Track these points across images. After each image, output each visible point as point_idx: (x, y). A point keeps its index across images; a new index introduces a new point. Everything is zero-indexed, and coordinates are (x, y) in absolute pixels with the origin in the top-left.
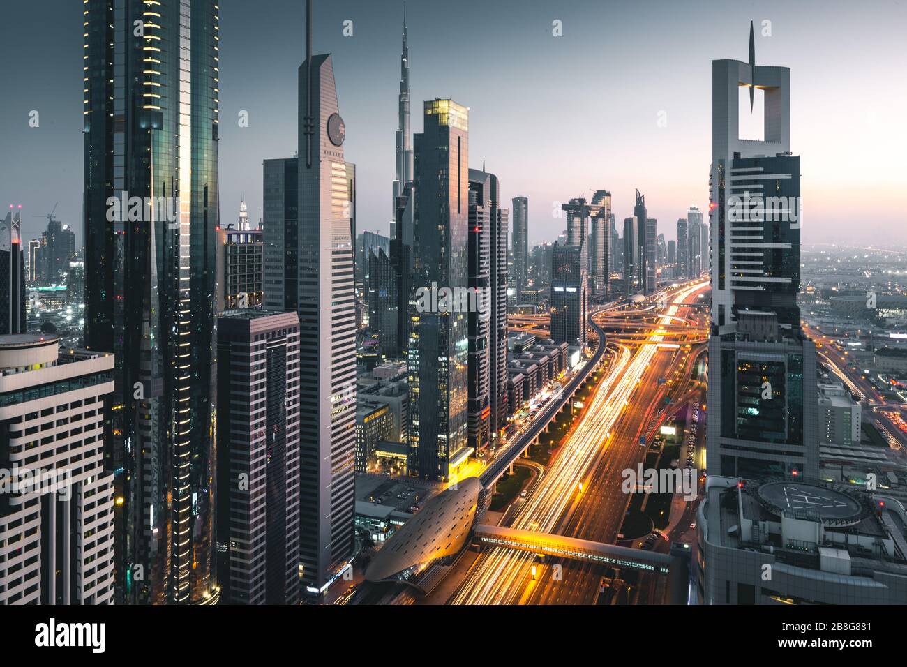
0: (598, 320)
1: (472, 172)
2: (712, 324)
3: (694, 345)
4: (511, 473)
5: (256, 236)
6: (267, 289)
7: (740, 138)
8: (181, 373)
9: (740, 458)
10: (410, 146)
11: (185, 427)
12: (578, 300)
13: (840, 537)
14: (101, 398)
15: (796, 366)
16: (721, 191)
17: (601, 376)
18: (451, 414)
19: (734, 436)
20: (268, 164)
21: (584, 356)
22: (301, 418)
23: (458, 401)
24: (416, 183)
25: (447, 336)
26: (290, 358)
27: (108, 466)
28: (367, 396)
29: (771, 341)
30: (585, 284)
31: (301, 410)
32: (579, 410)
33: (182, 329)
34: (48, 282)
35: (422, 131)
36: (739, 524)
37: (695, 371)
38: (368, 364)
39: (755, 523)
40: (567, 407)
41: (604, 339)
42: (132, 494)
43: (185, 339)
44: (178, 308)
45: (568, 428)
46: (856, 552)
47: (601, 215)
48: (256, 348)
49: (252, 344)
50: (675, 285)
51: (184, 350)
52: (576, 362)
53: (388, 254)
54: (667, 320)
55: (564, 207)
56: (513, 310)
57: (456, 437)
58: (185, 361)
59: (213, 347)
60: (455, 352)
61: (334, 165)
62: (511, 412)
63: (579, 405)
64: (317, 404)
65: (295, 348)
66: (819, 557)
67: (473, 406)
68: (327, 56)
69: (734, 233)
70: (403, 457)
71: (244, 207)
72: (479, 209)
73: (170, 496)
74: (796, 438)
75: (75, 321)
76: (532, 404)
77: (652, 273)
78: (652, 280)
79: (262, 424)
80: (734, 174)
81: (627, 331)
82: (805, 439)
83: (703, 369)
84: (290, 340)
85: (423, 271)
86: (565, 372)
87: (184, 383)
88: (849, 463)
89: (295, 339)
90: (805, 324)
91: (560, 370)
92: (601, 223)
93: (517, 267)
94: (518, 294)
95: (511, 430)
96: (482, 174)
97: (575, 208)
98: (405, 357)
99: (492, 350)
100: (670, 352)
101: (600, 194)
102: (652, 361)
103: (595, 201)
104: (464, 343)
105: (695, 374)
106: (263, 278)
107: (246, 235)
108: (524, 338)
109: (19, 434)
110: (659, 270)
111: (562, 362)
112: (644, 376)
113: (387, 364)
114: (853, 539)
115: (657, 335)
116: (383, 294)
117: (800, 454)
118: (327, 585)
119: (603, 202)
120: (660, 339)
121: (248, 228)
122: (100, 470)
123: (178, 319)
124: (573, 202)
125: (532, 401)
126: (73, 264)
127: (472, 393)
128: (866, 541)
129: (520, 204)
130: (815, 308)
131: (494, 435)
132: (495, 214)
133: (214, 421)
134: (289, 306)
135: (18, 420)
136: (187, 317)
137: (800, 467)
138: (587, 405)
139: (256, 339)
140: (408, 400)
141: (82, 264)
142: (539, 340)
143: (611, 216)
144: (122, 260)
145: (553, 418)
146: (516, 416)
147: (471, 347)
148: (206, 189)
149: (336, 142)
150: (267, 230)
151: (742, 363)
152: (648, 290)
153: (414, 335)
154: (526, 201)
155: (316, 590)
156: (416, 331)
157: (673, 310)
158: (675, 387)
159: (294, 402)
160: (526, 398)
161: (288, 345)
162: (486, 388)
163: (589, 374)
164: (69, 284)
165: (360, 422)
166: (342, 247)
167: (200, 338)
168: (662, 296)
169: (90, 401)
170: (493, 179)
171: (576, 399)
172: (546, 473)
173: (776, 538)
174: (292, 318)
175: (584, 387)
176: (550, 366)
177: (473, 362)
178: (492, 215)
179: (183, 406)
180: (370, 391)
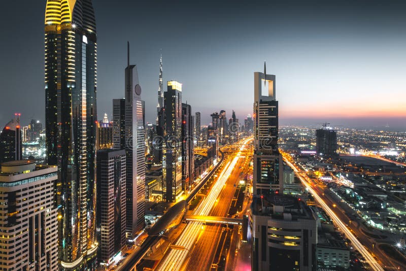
0: (222, 149)
1: (183, 104)
2: (254, 150)
3: (250, 157)
4: (195, 198)
5: (110, 124)
6: (114, 142)
7: (262, 95)
8: (83, 172)
9: (262, 189)
10: (162, 95)
11: (85, 190)
12: (216, 144)
13: (289, 210)
14: (52, 182)
15: (277, 161)
16: (257, 111)
17: (223, 167)
18: (176, 181)
19: (261, 183)
20: (114, 101)
21: (218, 161)
22: (126, 184)
23: (179, 176)
24: (164, 108)
25: (175, 156)
26: (122, 165)
27: (55, 205)
28: (148, 176)
29: (271, 155)
30: (218, 139)
31: (127, 182)
32: (216, 177)
33: (83, 156)
34: (32, 141)
35: (167, 91)
36: (262, 208)
37: (250, 164)
38: (149, 166)
39: (266, 208)
40: (213, 177)
41: (223, 155)
42: (65, 214)
43: (84, 160)
44: (81, 149)
45: (213, 183)
46: (293, 213)
47: (222, 118)
48: (111, 162)
49: (109, 161)
50: (244, 139)
51: (84, 164)
52: (215, 163)
53: (155, 130)
54: (242, 149)
55: (211, 115)
56: (196, 147)
57: (178, 188)
58: (84, 168)
59: (95, 162)
60: (177, 161)
61: (138, 101)
62: (195, 179)
63: (216, 176)
64: (132, 180)
65: (124, 162)
66: (283, 216)
67: (183, 178)
68: (134, 66)
69: (260, 121)
70: (161, 195)
71: (106, 115)
72: (185, 116)
73: (79, 214)
74: (277, 183)
75: (42, 155)
76: (201, 176)
77: (237, 135)
78: (237, 137)
79: (113, 187)
80: (260, 106)
81: (230, 153)
82: (280, 183)
83: (252, 164)
84: (122, 159)
85: (167, 136)
86: (212, 166)
87: (84, 175)
88: (291, 188)
89: (124, 159)
90: (279, 149)
91: (210, 165)
92: (222, 120)
93: (197, 134)
94: (197, 143)
95: (195, 185)
96: (186, 105)
97: (215, 116)
98: (161, 163)
99: (189, 160)
100: (242, 159)
101: (222, 111)
102: (237, 162)
103: (220, 114)
104: (180, 158)
105: (250, 165)
106: (113, 138)
107: (107, 124)
108: (199, 156)
109: (19, 196)
110: (239, 134)
111: (211, 163)
112: (235, 166)
113: (156, 165)
114: (292, 210)
115: (239, 154)
116: (154, 143)
117: (278, 187)
118: (136, 238)
119: (223, 114)
120: (240, 155)
121: (107, 122)
122: (53, 207)
123: (82, 153)
124: (214, 114)
125: (202, 175)
126: (41, 135)
127: (183, 174)
128: (296, 210)
129: (198, 114)
130: (282, 145)
131: (190, 187)
132: (190, 118)
133: (95, 187)
134: (122, 148)
135: (19, 191)
136: (85, 152)
137: (278, 191)
138: (219, 176)
139: (110, 159)
140: (163, 177)
141: (45, 135)
142: (204, 157)
143: (226, 118)
144: (60, 133)
145: (208, 180)
146: (197, 180)
147: (183, 159)
148: (92, 109)
149: (138, 94)
150: (114, 123)
151: (262, 161)
152: (236, 140)
153: (164, 156)
154: (200, 113)
155: (131, 241)
156: (165, 154)
157: (243, 146)
158: (244, 169)
159: (124, 179)
160: (200, 174)
161: (122, 161)
162: (187, 172)
163: (219, 166)
164: (40, 142)
165: (146, 184)
166: (140, 128)
167: (90, 160)
168: (240, 142)
169: (48, 183)
170: (190, 106)
171: (215, 174)
172: (206, 197)
173: (272, 211)
174: (123, 152)
175: (217, 170)
176: (207, 164)
177: (183, 164)
178: (189, 117)
179: (84, 183)
180: (150, 175)
